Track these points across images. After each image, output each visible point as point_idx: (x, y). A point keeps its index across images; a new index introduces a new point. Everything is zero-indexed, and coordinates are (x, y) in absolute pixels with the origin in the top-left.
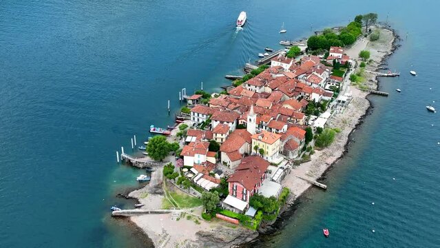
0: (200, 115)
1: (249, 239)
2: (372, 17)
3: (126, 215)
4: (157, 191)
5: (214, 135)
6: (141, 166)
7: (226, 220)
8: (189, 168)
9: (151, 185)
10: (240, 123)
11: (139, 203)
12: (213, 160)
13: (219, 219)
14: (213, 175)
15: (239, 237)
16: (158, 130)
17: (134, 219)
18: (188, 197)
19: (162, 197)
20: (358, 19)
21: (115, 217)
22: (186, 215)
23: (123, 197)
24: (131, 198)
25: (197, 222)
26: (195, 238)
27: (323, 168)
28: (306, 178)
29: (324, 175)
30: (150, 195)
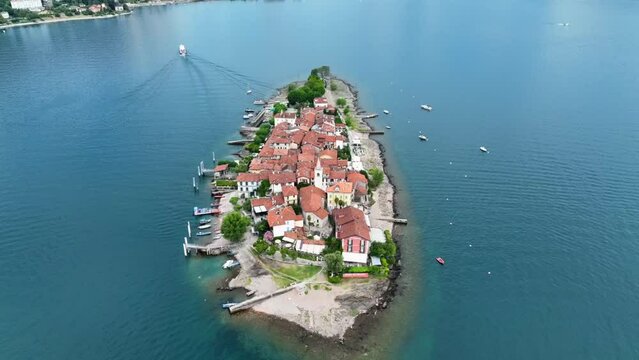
0: (249, 184)
1: (386, 288)
2: (325, 70)
3: (246, 307)
4: (257, 271)
5: (286, 198)
6: (217, 252)
7: (355, 278)
8: (280, 238)
9: (245, 268)
10: (299, 181)
11: (248, 291)
12: (300, 224)
13: (347, 279)
14: (311, 238)
15: (377, 289)
16: (204, 211)
17: (258, 308)
18: (299, 269)
19: (270, 276)
20: (314, 72)
21: (235, 313)
22: (312, 286)
23: (224, 290)
24: (235, 289)
25: (327, 289)
26: (337, 305)
27: (390, 206)
28: (384, 218)
29: (395, 211)
30: (253, 279)
